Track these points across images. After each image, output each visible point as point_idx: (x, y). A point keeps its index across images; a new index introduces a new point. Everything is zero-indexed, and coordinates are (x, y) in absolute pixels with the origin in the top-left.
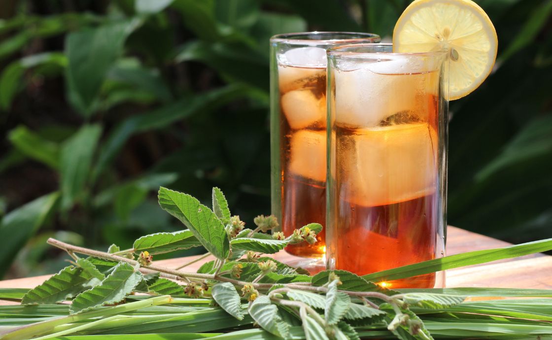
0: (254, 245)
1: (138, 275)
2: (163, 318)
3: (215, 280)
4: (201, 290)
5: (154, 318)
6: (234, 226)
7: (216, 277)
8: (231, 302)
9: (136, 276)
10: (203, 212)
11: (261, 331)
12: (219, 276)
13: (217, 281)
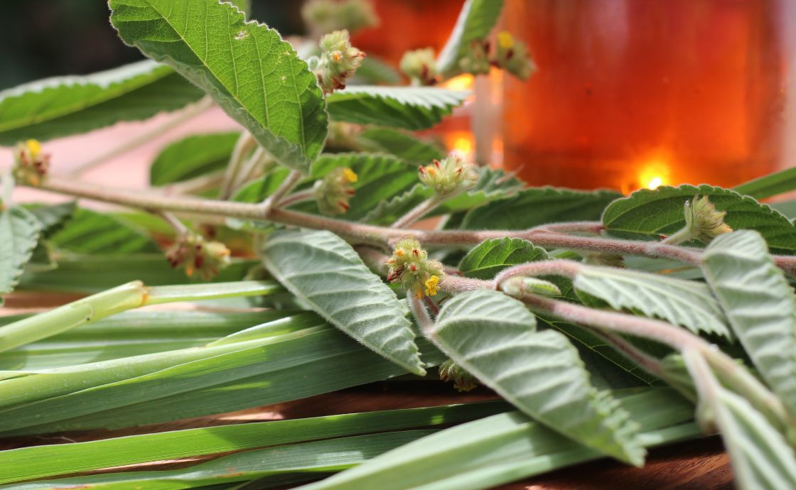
0: (370, 106)
1: (19, 221)
2: (139, 370)
3: (268, 222)
4: (223, 255)
5: (109, 371)
6: (334, 65)
7: (273, 214)
8: (368, 308)
9: (13, 226)
10: (252, 38)
11: (524, 426)
12: (282, 209)
13: (278, 225)
